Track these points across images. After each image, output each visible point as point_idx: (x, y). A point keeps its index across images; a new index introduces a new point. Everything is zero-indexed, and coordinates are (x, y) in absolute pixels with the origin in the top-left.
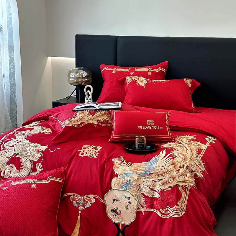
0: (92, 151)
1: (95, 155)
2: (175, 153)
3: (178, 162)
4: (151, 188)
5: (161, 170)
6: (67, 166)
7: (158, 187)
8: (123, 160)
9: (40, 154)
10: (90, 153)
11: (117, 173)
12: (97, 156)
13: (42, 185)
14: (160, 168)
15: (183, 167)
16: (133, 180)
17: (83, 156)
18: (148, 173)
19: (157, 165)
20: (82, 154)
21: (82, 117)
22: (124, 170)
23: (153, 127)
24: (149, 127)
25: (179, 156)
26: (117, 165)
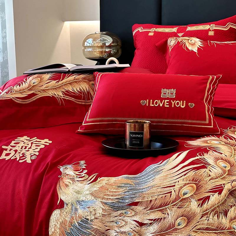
0: (27, 149)
5: (161, 196)
8: (84, 169)
10: (22, 153)
11: (63, 198)
14: (159, 190)
15: (219, 190)
16: (93, 218)
19: (152, 184)
23: (173, 103)
24: (164, 102)
25: (216, 164)
26: (67, 181)
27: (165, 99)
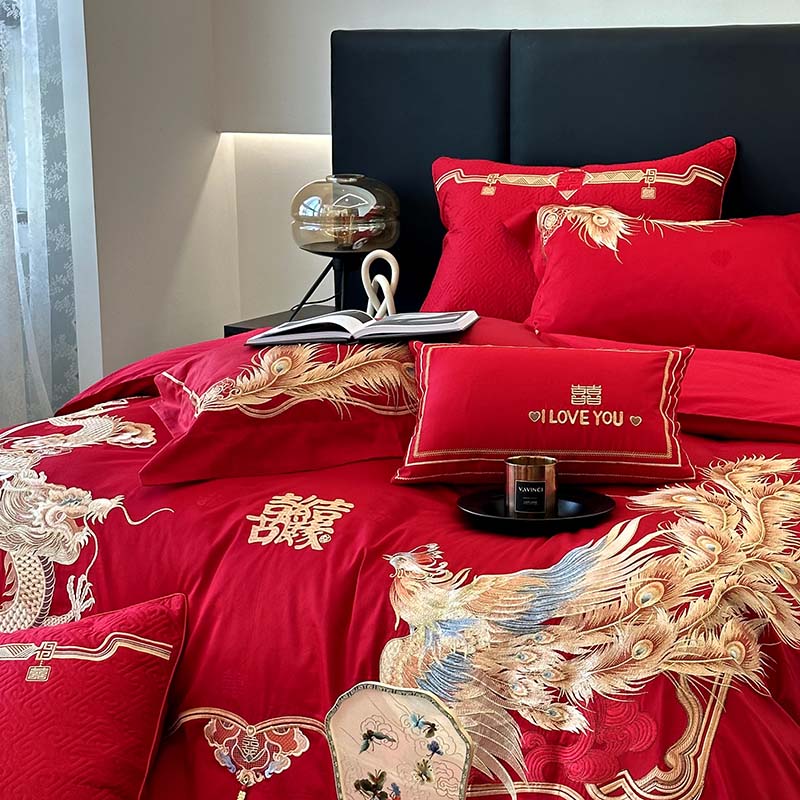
0: (305, 522)
1: (319, 536)
2: (681, 531)
3: (687, 570)
4: (550, 689)
6: (195, 588)
7: (585, 684)
9: (83, 536)
10: (295, 529)
11: (406, 617)
12: (325, 541)
13: (77, 668)
16: (473, 650)
17: (265, 541)
18: (539, 617)
20: (263, 534)
21: (281, 373)
22: (436, 605)
23: (598, 417)
24: (579, 414)
25: (696, 544)
26: (409, 584)
27: (581, 408)
